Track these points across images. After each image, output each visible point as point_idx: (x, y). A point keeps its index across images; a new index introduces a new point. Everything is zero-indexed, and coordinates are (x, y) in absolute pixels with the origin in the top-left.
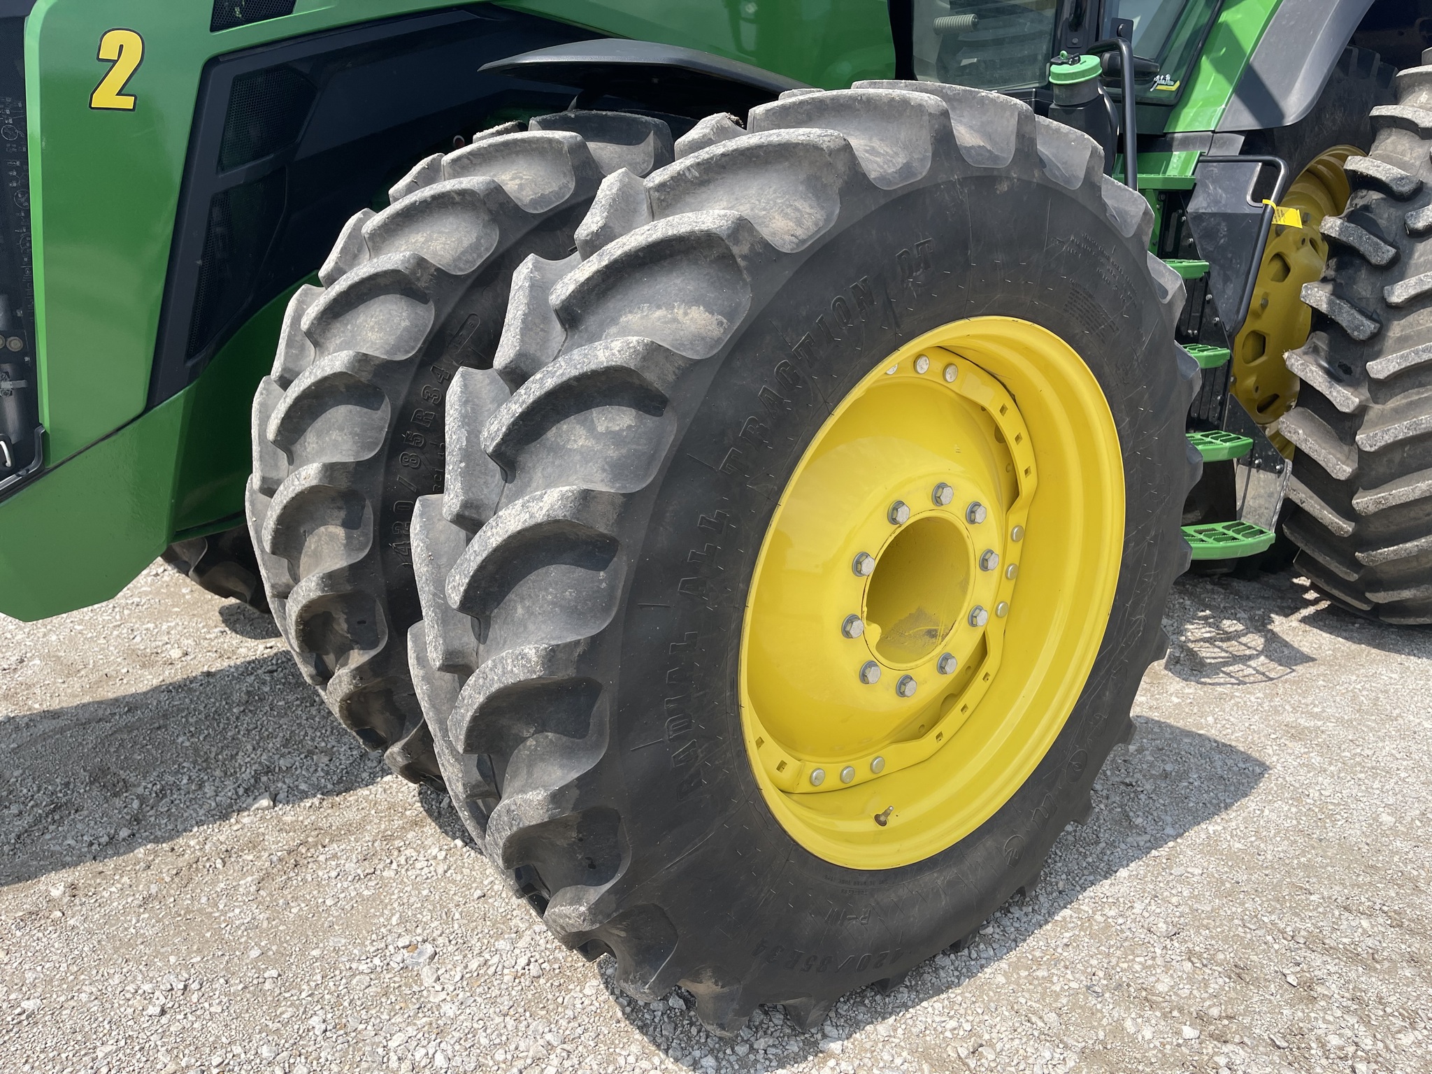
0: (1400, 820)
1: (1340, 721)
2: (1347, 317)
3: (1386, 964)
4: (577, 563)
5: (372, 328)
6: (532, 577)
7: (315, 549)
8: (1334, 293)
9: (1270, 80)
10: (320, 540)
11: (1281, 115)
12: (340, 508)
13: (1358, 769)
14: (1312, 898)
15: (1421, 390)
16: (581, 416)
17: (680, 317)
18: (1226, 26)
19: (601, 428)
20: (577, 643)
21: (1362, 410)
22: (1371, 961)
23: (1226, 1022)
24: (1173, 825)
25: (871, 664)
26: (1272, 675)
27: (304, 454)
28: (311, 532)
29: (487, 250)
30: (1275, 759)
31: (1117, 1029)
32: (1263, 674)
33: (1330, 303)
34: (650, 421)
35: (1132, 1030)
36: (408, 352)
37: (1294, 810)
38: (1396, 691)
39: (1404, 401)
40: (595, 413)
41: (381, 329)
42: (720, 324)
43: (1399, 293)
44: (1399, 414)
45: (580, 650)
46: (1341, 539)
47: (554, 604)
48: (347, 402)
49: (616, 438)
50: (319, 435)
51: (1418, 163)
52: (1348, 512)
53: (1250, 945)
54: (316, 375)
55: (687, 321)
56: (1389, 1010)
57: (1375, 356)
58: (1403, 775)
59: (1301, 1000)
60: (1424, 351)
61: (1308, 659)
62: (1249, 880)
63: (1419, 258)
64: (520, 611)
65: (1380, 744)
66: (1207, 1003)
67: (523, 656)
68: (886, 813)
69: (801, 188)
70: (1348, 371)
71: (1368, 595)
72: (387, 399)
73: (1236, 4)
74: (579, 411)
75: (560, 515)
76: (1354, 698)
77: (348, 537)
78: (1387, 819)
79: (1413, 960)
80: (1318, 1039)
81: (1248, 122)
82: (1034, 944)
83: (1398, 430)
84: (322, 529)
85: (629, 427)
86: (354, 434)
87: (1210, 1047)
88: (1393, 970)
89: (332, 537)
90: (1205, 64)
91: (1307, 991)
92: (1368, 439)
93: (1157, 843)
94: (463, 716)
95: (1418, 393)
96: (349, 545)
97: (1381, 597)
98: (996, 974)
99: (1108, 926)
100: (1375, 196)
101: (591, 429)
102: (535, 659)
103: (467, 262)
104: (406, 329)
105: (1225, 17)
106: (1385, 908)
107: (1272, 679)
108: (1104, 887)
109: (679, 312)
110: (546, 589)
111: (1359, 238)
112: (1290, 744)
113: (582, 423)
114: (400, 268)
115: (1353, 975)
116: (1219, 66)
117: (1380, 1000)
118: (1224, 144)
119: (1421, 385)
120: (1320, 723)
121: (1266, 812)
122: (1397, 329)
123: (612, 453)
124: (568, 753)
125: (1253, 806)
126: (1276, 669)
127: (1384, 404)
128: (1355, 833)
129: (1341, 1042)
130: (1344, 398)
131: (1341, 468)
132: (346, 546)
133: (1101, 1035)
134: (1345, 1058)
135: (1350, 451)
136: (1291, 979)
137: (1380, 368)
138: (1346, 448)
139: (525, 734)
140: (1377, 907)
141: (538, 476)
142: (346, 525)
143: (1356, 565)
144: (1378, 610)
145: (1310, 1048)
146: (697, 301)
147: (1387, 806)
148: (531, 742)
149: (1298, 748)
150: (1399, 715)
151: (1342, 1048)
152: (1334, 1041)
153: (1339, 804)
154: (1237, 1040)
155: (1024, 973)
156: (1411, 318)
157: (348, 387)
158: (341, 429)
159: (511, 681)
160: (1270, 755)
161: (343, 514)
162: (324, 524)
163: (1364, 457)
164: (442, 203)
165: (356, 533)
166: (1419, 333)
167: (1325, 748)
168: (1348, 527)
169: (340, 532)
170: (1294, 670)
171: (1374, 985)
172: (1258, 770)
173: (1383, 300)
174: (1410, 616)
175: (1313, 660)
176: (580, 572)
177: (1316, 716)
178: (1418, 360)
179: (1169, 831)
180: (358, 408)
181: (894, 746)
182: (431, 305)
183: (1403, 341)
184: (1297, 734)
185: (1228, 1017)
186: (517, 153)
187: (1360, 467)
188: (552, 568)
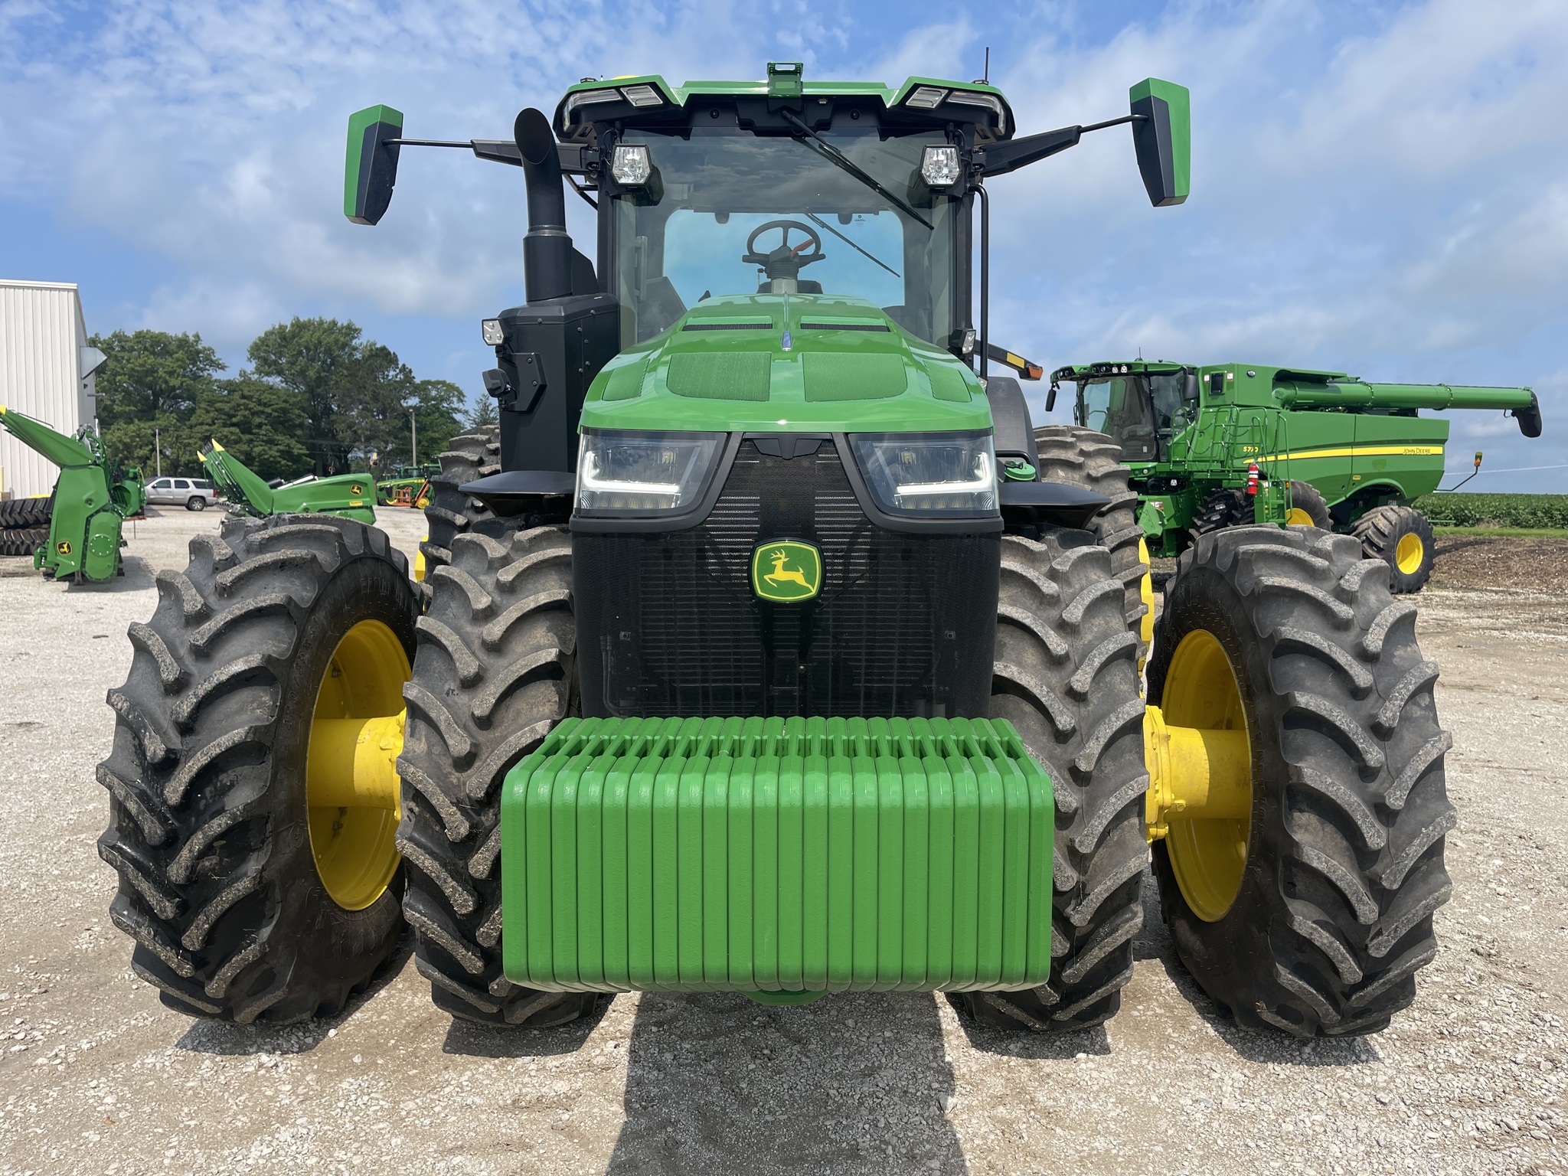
5: (1121, 683)
10: (1123, 831)
12: (1136, 805)
28: (1115, 828)
41: (1126, 683)
48: (1128, 733)
50: (1114, 759)
77: (1141, 824)
86: (1137, 753)
89: (1133, 826)
101: (1420, 706)
110: (1431, 786)
113: (1414, 704)
114: (1135, 642)
132: (1139, 830)
139: (1421, 865)
141: (1406, 734)
142: (1139, 815)
148: (1424, 868)
157: (1132, 724)
158: (1130, 751)
161: (1137, 808)
162: (1127, 818)
165: (1142, 819)
169: (1137, 821)
180: (1135, 736)
186: (1086, 562)
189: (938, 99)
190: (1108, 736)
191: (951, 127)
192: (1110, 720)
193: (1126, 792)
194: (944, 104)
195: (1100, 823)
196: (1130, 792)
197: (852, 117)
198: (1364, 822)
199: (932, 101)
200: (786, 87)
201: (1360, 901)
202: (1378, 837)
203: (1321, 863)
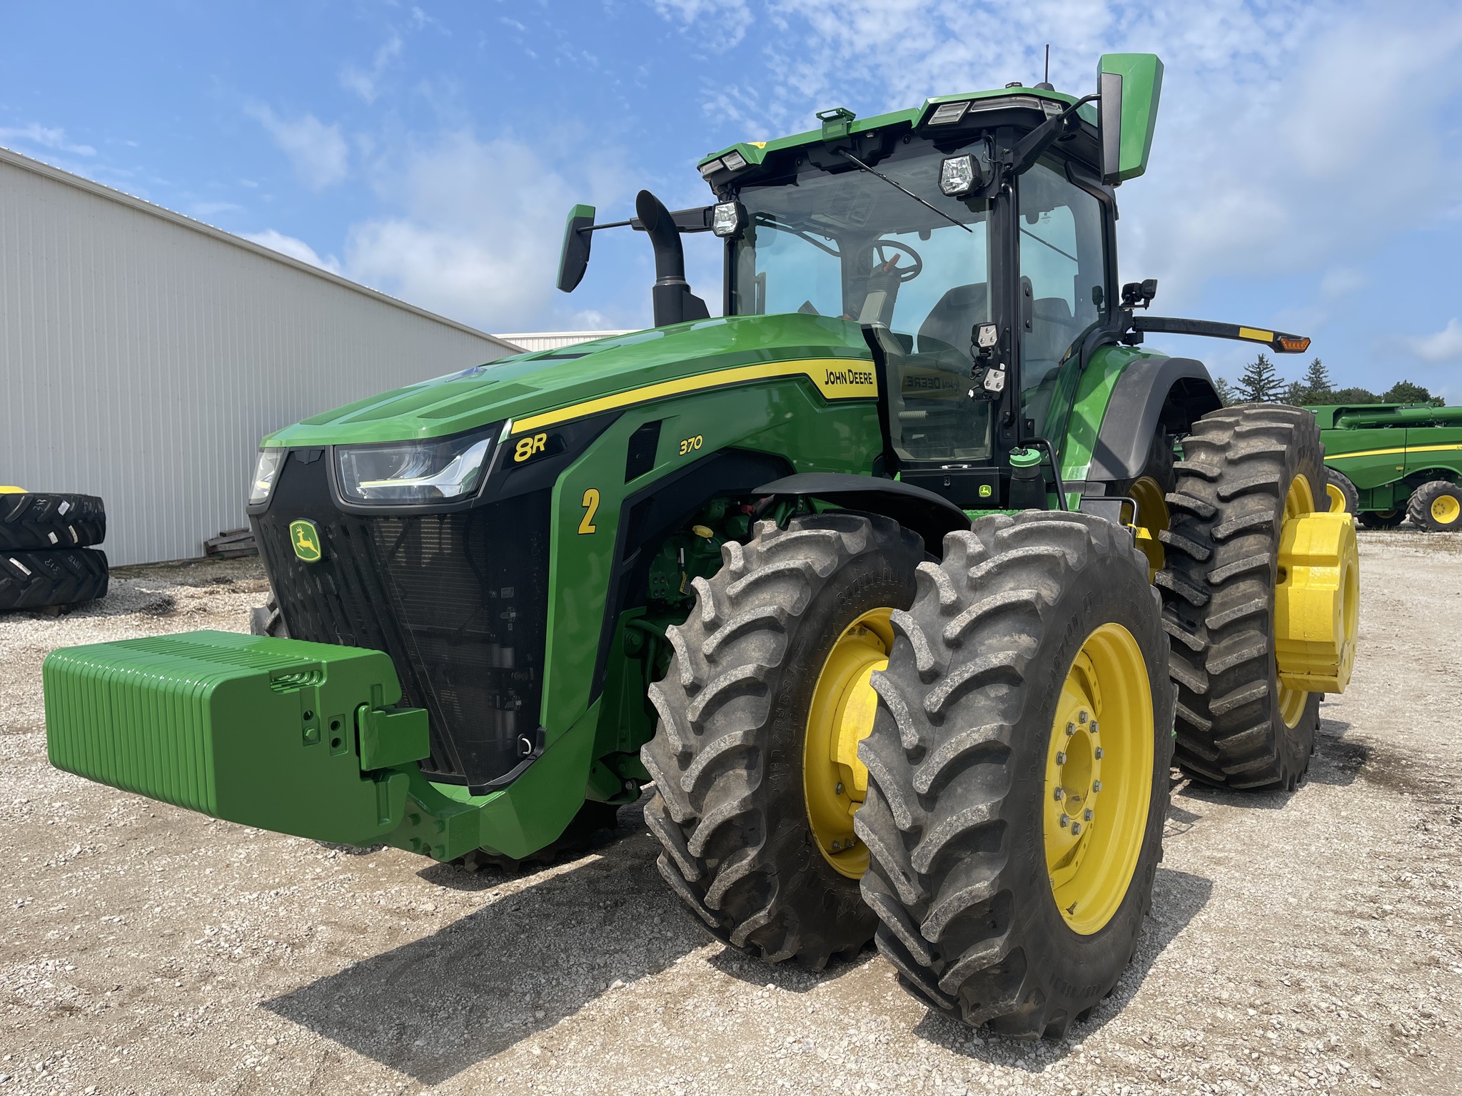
0: (1300, 899)
1: (1237, 851)
2: (1186, 591)
3: (1330, 969)
4: (992, 762)
5: (754, 650)
6: (967, 772)
7: (724, 786)
8: (1175, 577)
9: (1115, 450)
10: (729, 779)
11: (1126, 471)
12: (744, 758)
13: (1262, 876)
14: (1275, 944)
15: (1240, 634)
16: (980, 690)
17: (1018, 640)
18: (1077, 412)
19: (992, 695)
20: (999, 801)
21: (1207, 649)
22: (1322, 968)
23: (1266, 1006)
24: (1180, 919)
25: (1064, 816)
26: (1183, 829)
27: (713, 728)
28: (721, 775)
29: (806, 600)
30: (1213, 877)
31: (1214, 1017)
32: (1176, 829)
33: (1174, 583)
34: (1016, 689)
35: (1222, 1017)
36: (776, 662)
37: (1240, 902)
38: (1259, 830)
39: (1231, 642)
40: (987, 688)
41: (760, 650)
42: (1035, 641)
43: (1217, 577)
44: (1229, 650)
45: (1000, 805)
46: (1204, 732)
47: (983, 784)
48: (745, 694)
49: (1000, 699)
50: (726, 715)
51: (1210, 498)
52: (1208, 715)
53: (1256, 970)
54: (731, 680)
55: (1021, 641)
56: (1342, 989)
57: (1208, 615)
58: (1289, 876)
59: (1297, 991)
60: (1238, 611)
61: (1197, 817)
62: (1238, 941)
63: (1224, 554)
64: (959, 790)
65: (1267, 862)
66: (1252, 999)
67: (979, 810)
68: (1074, 906)
69: (1046, 574)
70: (1192, 624)
71: (1223, 769)
72: (769, 690)
73: (1084, 399)
74: (978, 688)
75: (992, 738)
76: (1238, 837)
77: (749, 776)
78: (1291, 900)
79: (1342, 965)
80: (1315, 1006)
81: (1106, 475)
82: (1146, 986)
83: (1232, 659)
84: (731, 772)
85: (1006, 693)
86: (752, 712)
87: (1265, 1017)
88: (1335, 971)
89: (739, 776)
90: (1069, 437)
91: (1297, 986)
92: (1214, 666)
93: (1177, 930)
94: (930, 851)
95: (1238, 636)
96: (750, 781)
97: (1232, 770)
98: (1135, 1002)
99: (1179, 974)
100: (1186, 517)
101: (988, 696)
102: (986, 810)
103: (798, 608)
104: (774, 649)
105: (1076, 408)
106: (1316, 944)
107: (1183, 832)
108: (1164, 955)
109: (1016, 637)
110: (976, 777)
111: (1183, 543)
112: (1217, 868)
113: (981, 694)
114: (773, 615)
115: (1316, 976)
116: (1080, 440)
117: (1336, 985)
118: (1094, 489)
119: (1239, 631)
120: (1226, 854)
121: (1226, 906)
122: (1217, 598)
123: (1001, 707)
124: (991, 862)
125: (1217, 904)
126: (1184, 826)
127: (1219, 643)
128: (1279, 909)
129: (1327, 1005)
130: (1196, 641)
131: (1198, 685)
132: (747, 781)
133: (1209, 1021)
134: (1332, 1011)
135: (1202, 675)
136: (1286, 982)
137: (1213, 621)
138: (1200, 673)
139: (963, 856)
140: (1312, 943)
141: (960, 722)
142: (748, 768)
143: (1215, 749)
144: (1230, 780)
145: (1313, 1010)
146: (1021, 632)
147: (1289, 893)
148: (968, 860)
149: (1221, 868)
150: (1268, 844)
151: (1328, 1008)
152: (1323, 1005)
153: (1262, 896)
154: (1276, 1012)
155: (1151, 1001)
156: (1226, 591)
157: (748, 686)
158: (743, 710)
159: (971, 824)
160: (1208, 874)
161: (745, 762)
162: (733, 768)
163: (1212, 678)
164: (778, 576)
165: (753, 772)
166: (1232, 600)
167: (1237, 867)
168: (1208, 724)
169: (744, 773)
170: (1193, 826)
171: (1331, 980)
172: (1209, 884)
173: (1207, 581)
174: (1250, 781)
175: (1201, 817)
176: (994, 766)
177: (1221, 851)
178: (1236, 617)
179: (1180, 922)
180: (753, 697)
181: (1057, 871)
182: (786, 634)
183: (1224, 606)
184: (1219, 862)
185: (1265, 1003)
186: (802, 543)
187: (1211, 685)
188: (978, 766)
189: (961, 112)
190: (713, 693)
191: (984, 133)
192: (719, 680)
193: (719, 744)
194: (966, 116)
195: (697, 768)
196: (722, 744)
197: (905, 142)
198: (894, 801)
199: (954, 115)
200: (838, 130)
201: (897, 879)
202: (905, 818)
203: (864, 835)
